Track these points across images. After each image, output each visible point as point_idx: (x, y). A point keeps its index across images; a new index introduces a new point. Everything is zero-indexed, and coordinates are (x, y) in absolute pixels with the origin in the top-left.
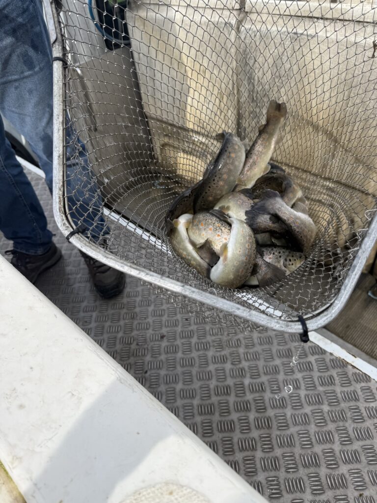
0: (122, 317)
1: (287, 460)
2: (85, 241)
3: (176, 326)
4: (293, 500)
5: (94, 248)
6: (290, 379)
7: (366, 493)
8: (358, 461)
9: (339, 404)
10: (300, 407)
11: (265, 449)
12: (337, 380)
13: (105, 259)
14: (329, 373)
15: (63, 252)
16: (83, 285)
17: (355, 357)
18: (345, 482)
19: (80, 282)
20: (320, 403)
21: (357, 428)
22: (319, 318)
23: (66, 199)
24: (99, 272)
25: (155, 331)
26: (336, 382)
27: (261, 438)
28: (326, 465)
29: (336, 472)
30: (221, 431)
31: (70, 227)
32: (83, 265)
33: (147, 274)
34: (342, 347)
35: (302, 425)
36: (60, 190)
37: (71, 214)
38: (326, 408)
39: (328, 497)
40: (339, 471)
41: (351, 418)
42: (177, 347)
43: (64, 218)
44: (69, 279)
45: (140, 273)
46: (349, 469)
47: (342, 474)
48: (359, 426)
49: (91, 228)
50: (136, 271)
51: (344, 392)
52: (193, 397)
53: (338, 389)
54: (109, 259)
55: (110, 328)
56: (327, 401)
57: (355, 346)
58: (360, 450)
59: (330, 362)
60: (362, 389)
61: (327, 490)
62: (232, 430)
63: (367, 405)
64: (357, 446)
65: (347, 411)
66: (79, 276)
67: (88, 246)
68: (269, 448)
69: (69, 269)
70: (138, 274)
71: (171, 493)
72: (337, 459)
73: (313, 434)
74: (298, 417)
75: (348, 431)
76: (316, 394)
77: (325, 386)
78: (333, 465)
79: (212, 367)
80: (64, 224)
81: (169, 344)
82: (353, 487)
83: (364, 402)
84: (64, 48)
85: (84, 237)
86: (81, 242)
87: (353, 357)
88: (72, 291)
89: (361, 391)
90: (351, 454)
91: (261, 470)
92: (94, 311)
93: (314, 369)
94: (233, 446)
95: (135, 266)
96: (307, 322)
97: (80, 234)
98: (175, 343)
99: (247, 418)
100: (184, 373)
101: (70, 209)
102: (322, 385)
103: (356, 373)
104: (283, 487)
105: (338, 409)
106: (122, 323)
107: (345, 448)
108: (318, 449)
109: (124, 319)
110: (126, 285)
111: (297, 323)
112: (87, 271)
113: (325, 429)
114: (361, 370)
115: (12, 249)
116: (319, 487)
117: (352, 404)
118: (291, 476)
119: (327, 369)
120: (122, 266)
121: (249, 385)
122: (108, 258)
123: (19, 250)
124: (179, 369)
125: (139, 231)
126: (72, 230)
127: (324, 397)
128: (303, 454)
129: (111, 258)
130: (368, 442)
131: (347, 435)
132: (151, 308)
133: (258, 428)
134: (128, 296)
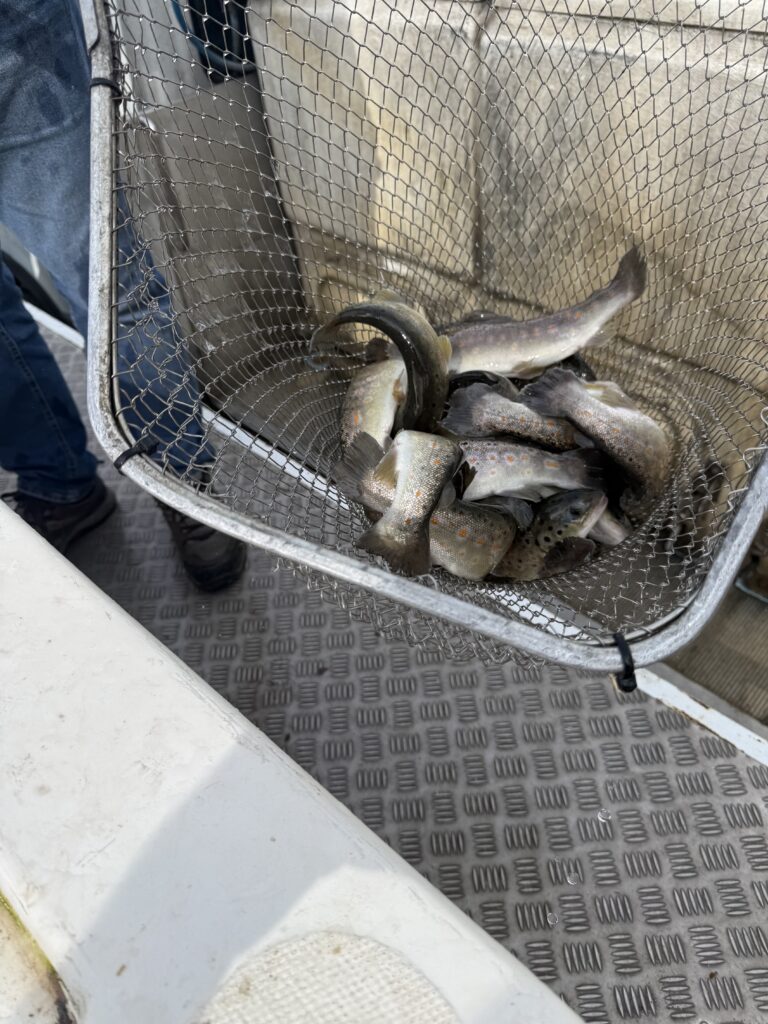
0: (239, 628)
1: (570, 909)
2: (154, 471)
3: (349, 645)
4: (580, 986)
5: (175, 486)
6: (577, 751)
7: (723, 972)
8: (708, 910)
9: (673, 799)
10: (594, 806)
11: (524, 887)
12: (670, 753)
13: (197, 509)
14: (653, 740)
15: (119, 497)
16: (160, 563)
17: (707, 708)
18: (681, 951)
19: (153, 558)
20: (635, 797)
21: (707, 846)
22: (658, 638)
23: (115, 381)
24: (194, 538)
25: (308, 655)
26: (667, 756)
27: (517, 865)
28: (645, 918)
29: (665, 932)
30: (437, 853)
31: (122, 440)
32: (160, 524)
33: (288, 542)
34: (682, 688)
35: (599, 840)
36: (103, 361)
37: (125, 413)
38: (646, 807)
39: (648, 980)
40: (670, 929)
41: (696, 827)
42: (350, 687)
43: (111, 421)
44: (131, 551)
45: (271, 540)
46: (690, 925)
47: (677, 935)
48: (712, 841)
49: (169, 445)
50: (263, 536)
51: (682, 777)
52: (383, 786)
53: (672, 771)
54: (205, 510)
55: (216, 649)
56: (650, 794)
57: (707, 687)
58: (712, 888)
59: (657, 717)
60: (719, 770)
61: (645, 967)
62: (459, 851)
63: (728, 801)
64: (707, 880)
65: (688, 812)
66: (152, 545)
67: (160, 482)
68: (533, 886)
69: (131, 531)
70: (268, 543)
71: (337, 951)
72: (668, 907)
73: (620, 857)
74: (591, 825)
75: (689, 853)
76: (626, 780)
77: (645, 763)
78: (660, 917)
79: (420, 727)
80: (111, 435)
81: (336, 681)
82: (697, 959)
83: (723, 796)
84: (115, 60)
85: (152, 462)
86: (147, 472)
87: (702, 708)
88: (138, 577)
89: (717, 774)
90: (696, 897)
91: (515, 928)
92: (182, 616)
93: (624, 731)
94: (461, 882)
95: (261, 526)
96: (633, 647)
97: (144, 455)
98: (348, 680)
99: (490, 828)
100: (364, 739)
101: (124, 402)
102: (641, 762)
103: (707, 739)
104: (559, 962)
105: (670, 809)
106: (239, 639)
107: (683, 885)
108: (630, 887)
109: (243, 632)
110: (247, 565)
111: (611, 650)
112: (168, 535)
113: (643, 848)
114: (717, 732)
115: (15, 490)
116: (631, 961)
117: (699, 799)
118: (574, 939)
119: (651, 731)
120: (233, 526)
121: (495, 763)
122: (203, 507)
123: (29, 493)
124: (355, 732)
125: (279, 459)
126: (127, 447)
127: (643, 786)
128: (600, 896)
129: (211, 508)
130: (728, 873)
131: (688, 860)
132: (298, 611)
133: (511, 846)
134: (252, 587)
